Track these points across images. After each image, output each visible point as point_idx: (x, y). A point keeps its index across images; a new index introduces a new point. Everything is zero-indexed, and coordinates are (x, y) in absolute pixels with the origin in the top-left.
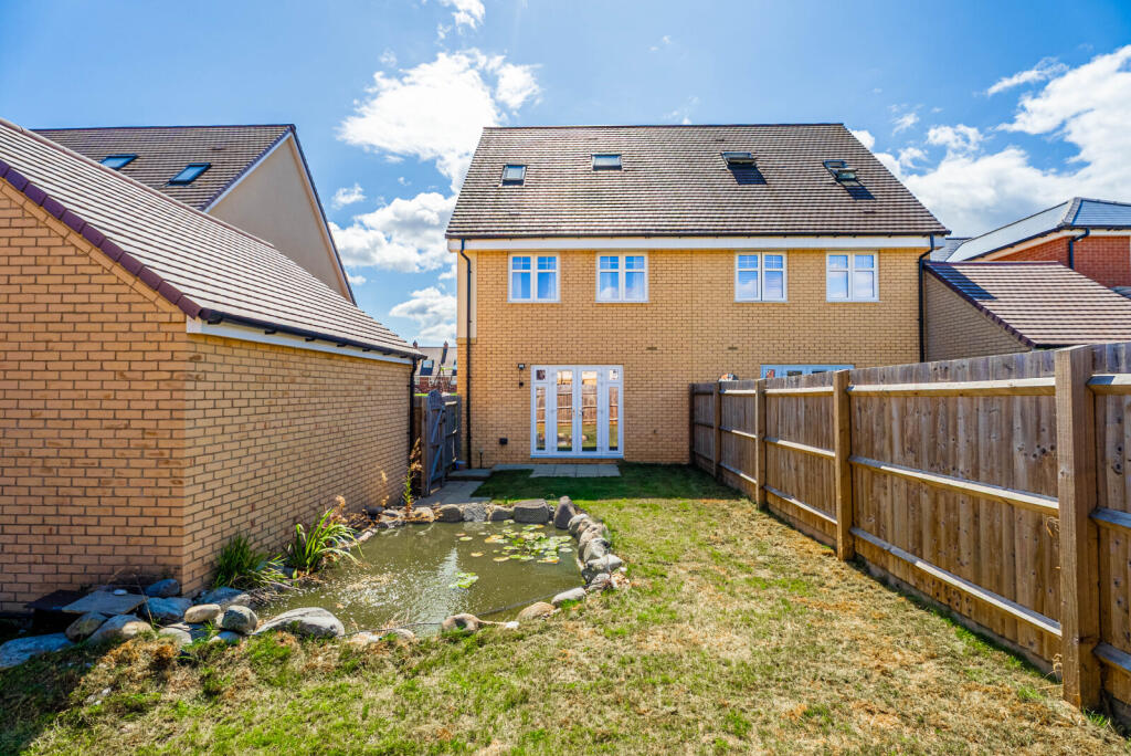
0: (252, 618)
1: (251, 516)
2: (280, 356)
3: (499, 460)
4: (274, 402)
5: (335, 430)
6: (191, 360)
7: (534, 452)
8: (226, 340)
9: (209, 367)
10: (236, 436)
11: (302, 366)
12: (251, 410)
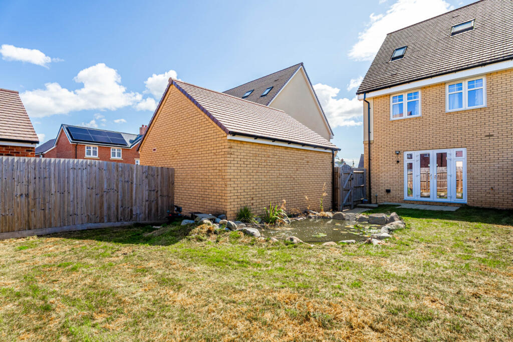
0: (234, 226)
1: (252, 202)
2: (263, 148)
3: (386, 200)
4: (261, 163)
5: (289, 177)
6: (229, 148)
7: (406, 197)
8: (241, 142)
9: (235, 150)
10: (246, 174)
11: (273, 151)
12: (251, 166)
